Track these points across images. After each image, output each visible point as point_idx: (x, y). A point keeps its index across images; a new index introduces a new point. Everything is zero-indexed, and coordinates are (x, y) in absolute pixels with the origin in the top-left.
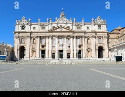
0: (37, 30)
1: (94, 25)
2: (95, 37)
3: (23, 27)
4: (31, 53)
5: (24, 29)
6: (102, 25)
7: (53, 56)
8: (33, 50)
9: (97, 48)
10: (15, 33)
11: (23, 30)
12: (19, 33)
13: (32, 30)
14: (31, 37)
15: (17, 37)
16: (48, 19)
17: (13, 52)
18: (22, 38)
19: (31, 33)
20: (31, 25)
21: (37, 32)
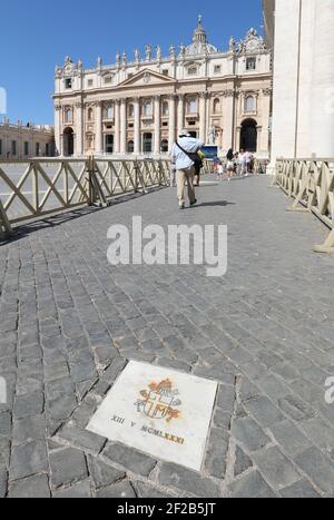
0: (95, 86)
1: (235, 59)
2: (235, 95)
3: (68, 83)
4: (86, 142)
5: (70, 86)
6: (258, 57)
7: (130, 148)
8: (89, 137)
9: (239, 124)
10: (54, 97)
11: (69, 91)
12: (61, 97)
13: (86, 88)
14: (83, 106)
15: (59, 107)
16: (117, 56)
17: (53, 141)
18: (67, 108)
19: (83, 94)
20: (82, 76)
21: (95, 93)
